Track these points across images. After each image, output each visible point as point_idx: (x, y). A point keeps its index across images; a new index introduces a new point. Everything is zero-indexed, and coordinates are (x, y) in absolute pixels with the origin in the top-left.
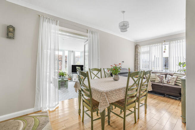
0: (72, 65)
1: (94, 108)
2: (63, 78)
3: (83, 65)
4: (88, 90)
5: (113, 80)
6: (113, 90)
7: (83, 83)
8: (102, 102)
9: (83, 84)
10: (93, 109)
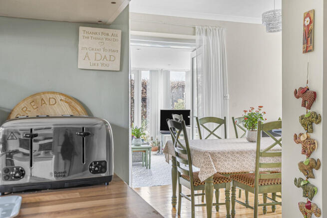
0: (162, 112)
1: (195, 182)
2: (139, 143)
3: (189, 111)
4: (184, 152)
5: (246, 141)
6: (228, 151)
7: (177, 140)
8: (203, 166)
9: (178, 144)
10: (195, 184)
